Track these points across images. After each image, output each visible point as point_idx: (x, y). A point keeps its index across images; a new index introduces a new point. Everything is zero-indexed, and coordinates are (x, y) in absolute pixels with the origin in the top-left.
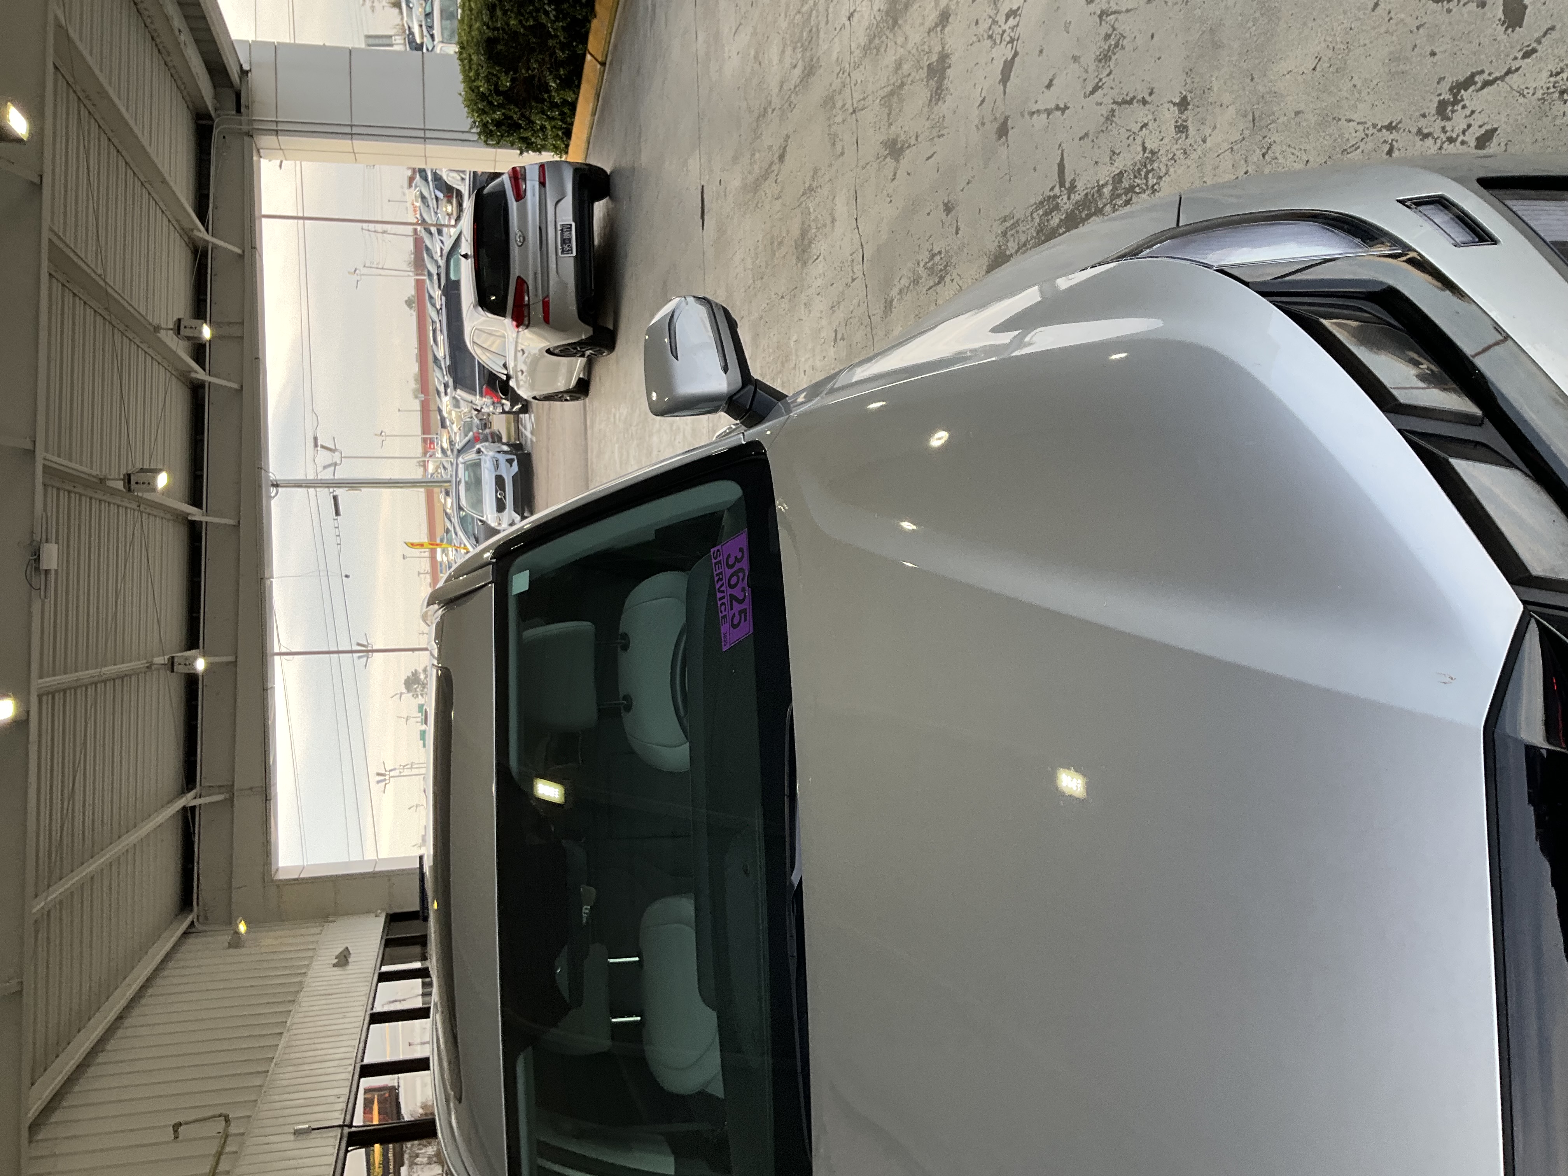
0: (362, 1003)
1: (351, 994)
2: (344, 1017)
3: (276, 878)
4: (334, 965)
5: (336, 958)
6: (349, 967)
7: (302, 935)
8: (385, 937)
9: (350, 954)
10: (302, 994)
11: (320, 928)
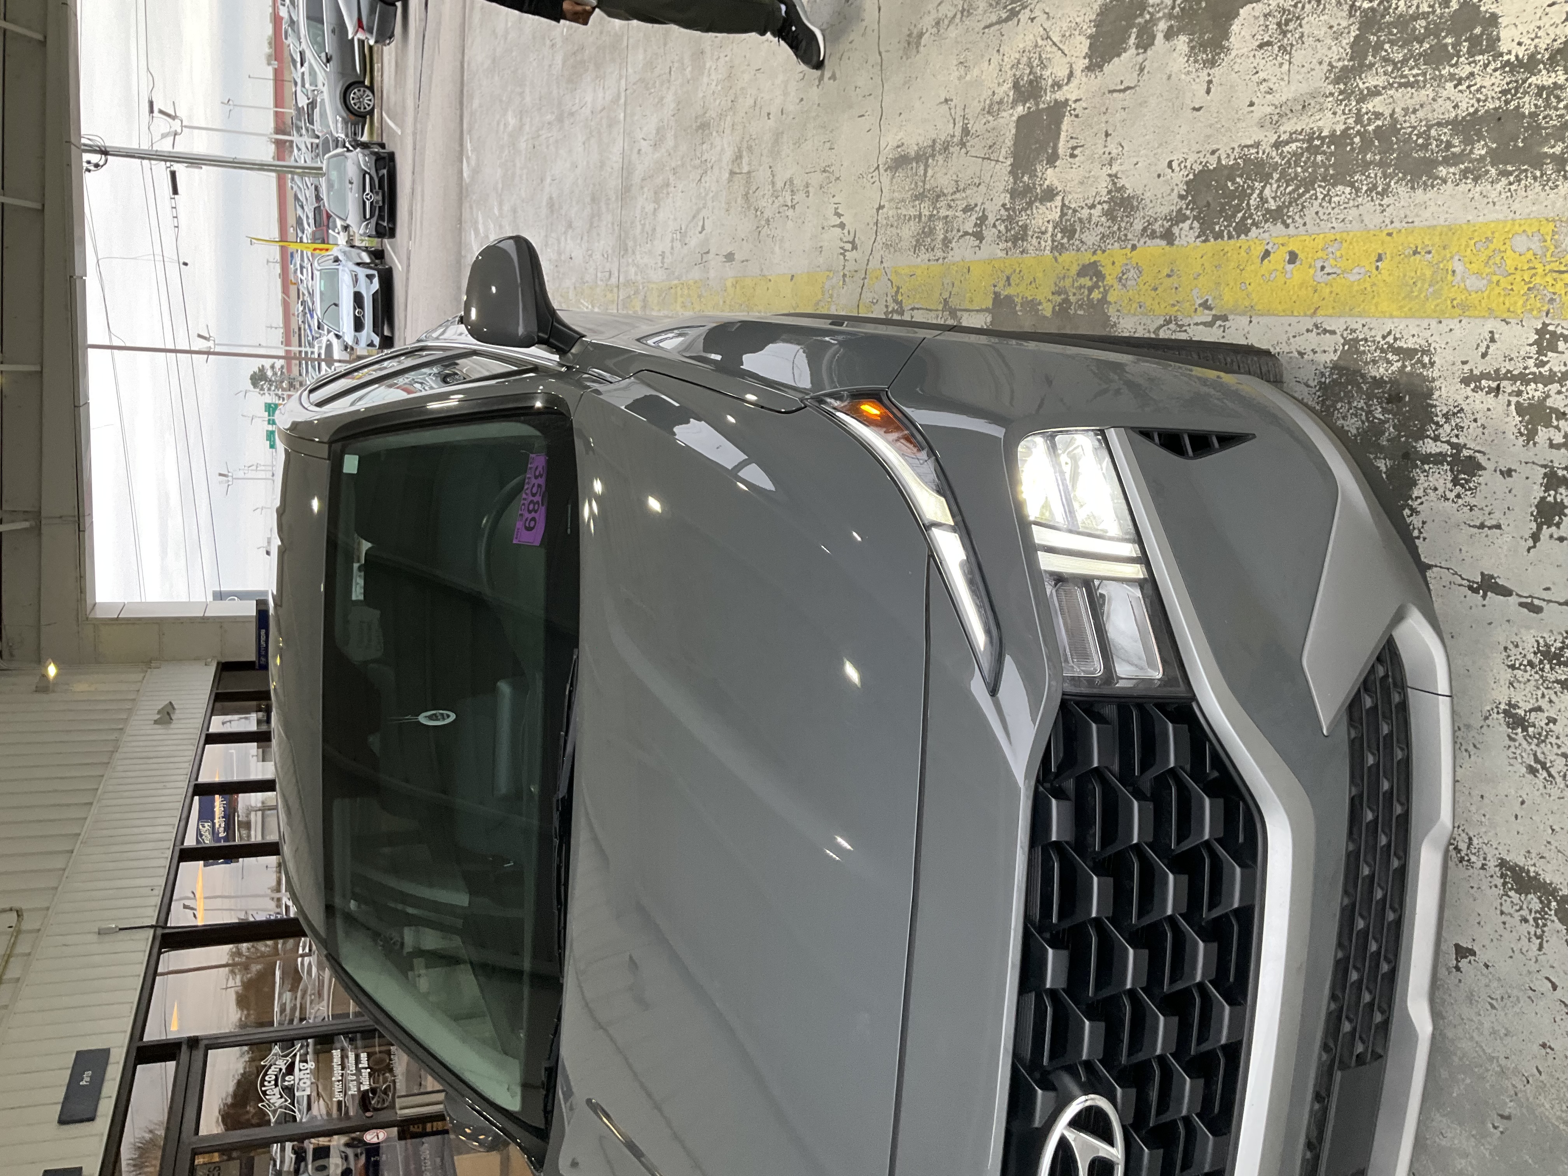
0: (185, 772)
1: (172, 760)
2: (165, 788)
3: (91, 616)
4: (156, 722)
5: (159, 712)
6: (172, 726)
7: (121, 682)
8: (215, 691)
9: (174, 708)
10: (117, 755)
11: (142, 675)
